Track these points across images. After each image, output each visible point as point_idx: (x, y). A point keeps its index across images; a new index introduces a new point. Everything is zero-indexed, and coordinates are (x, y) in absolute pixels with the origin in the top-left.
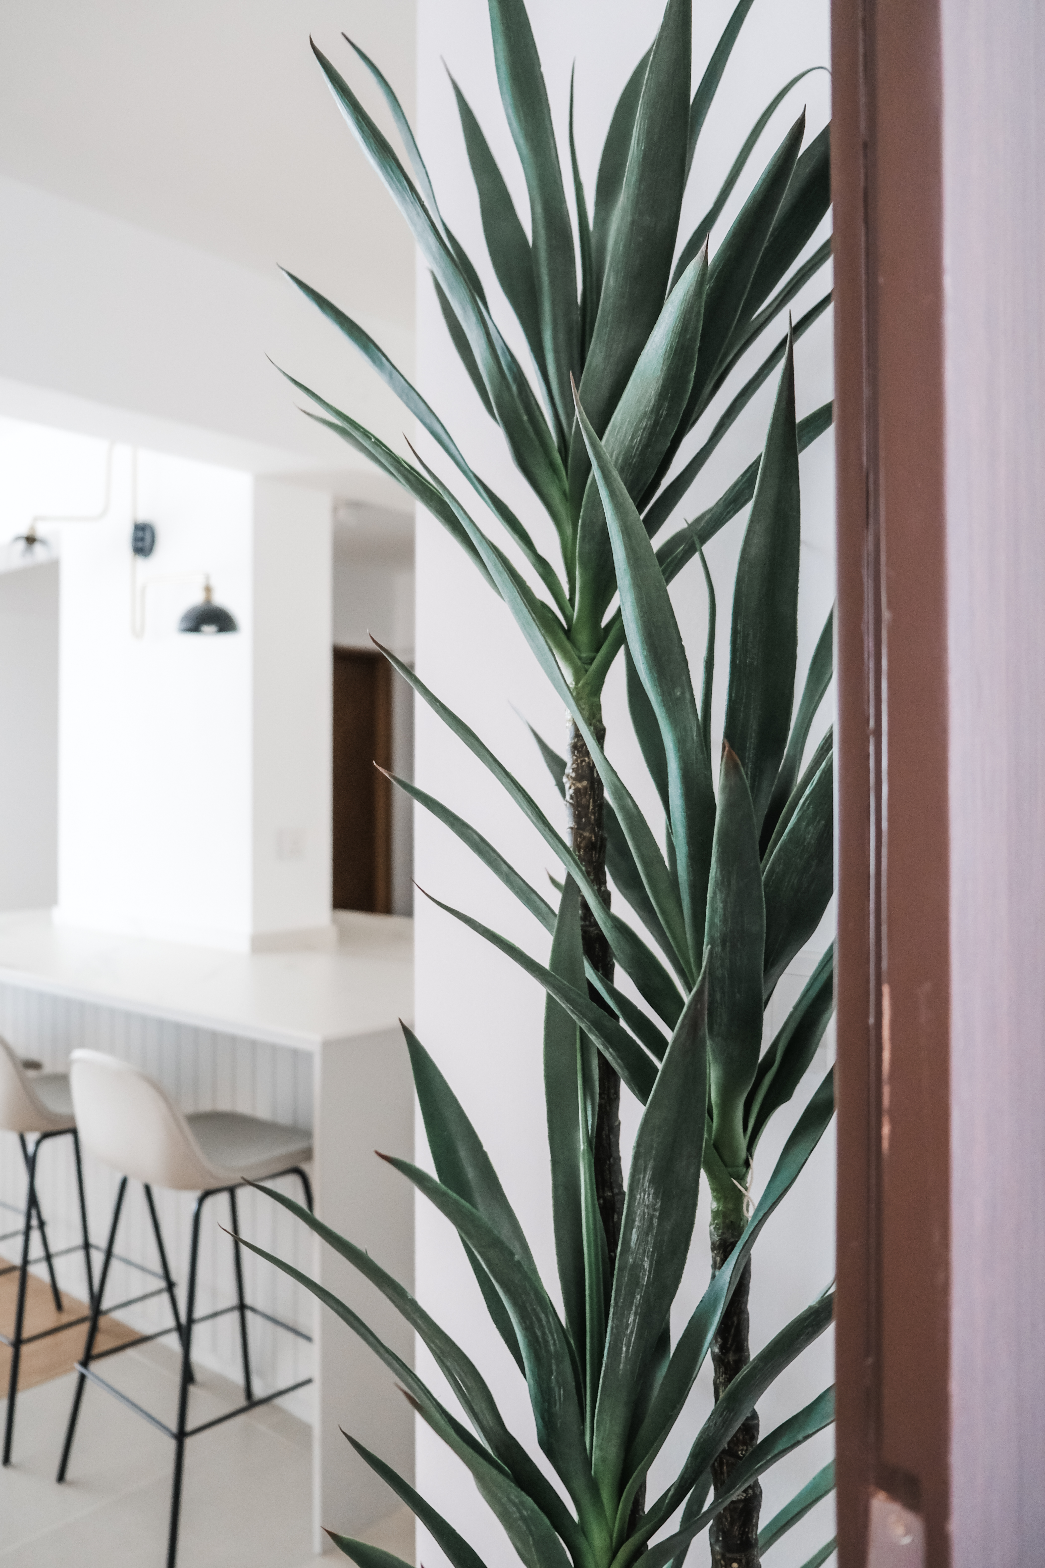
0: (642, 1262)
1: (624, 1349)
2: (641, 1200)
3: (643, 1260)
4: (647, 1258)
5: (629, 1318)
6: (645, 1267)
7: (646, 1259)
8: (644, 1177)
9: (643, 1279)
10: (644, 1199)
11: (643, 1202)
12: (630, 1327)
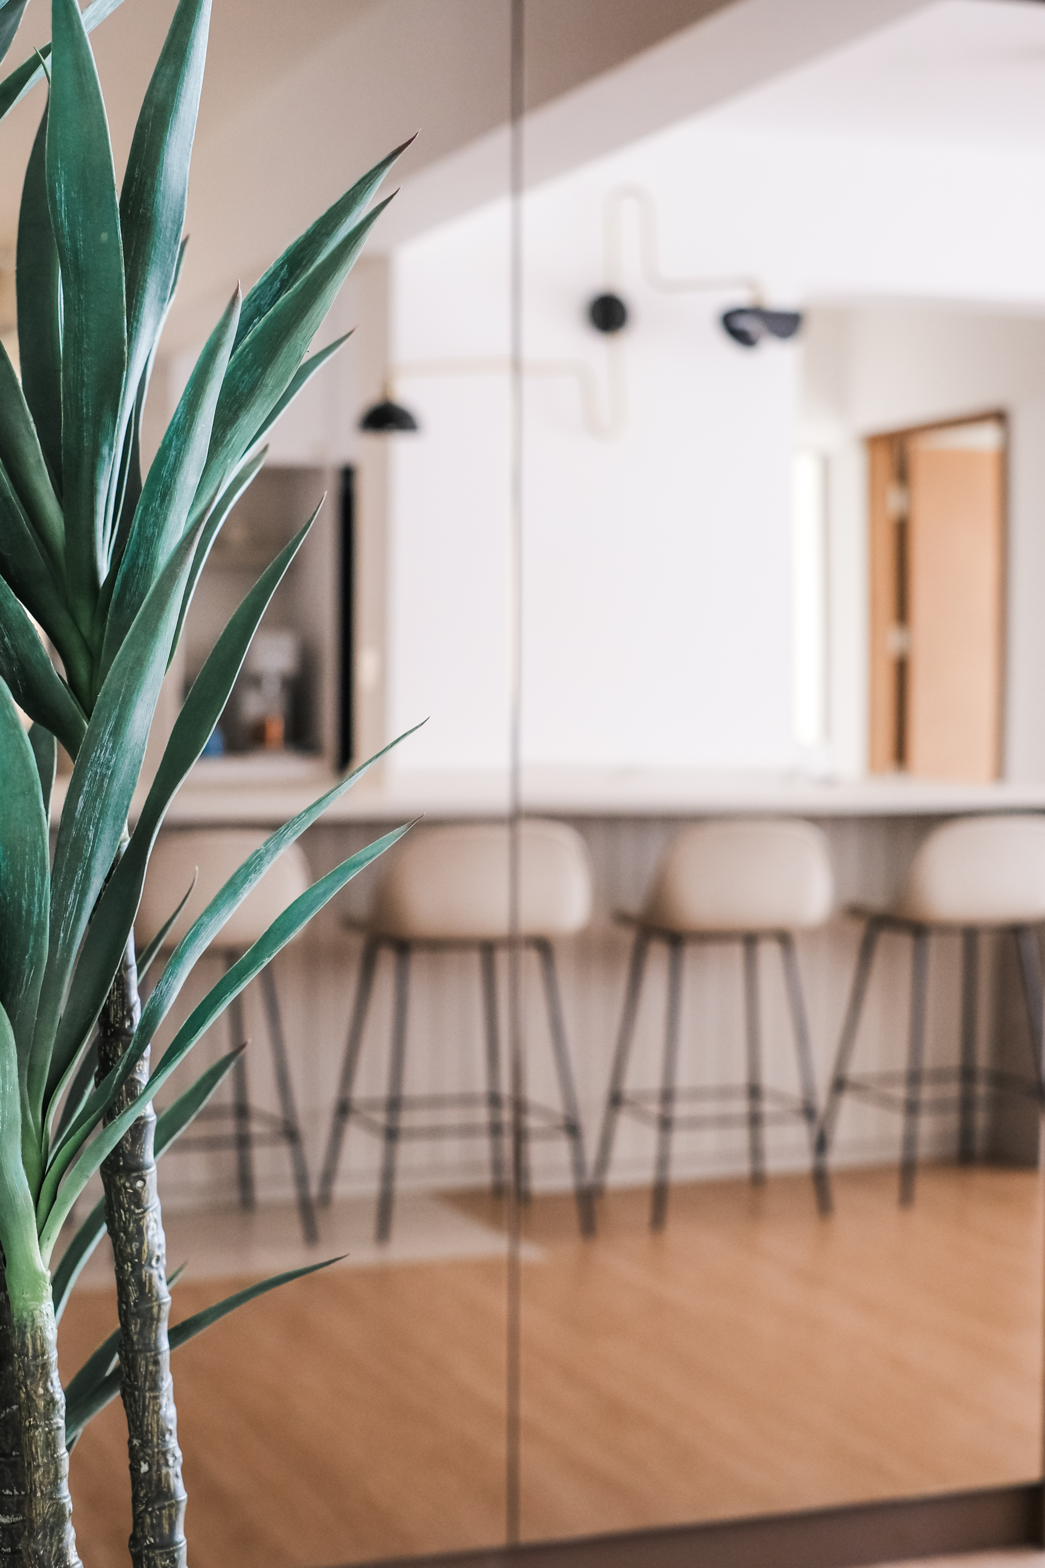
0: (87, 832)
1: (62, 935)
2: (96, 759)
3: (87, 830)
4: (93, 827)
5: (69, 899)
6: (90, 837)
7: (91, 828)
8: (105, 730)
9: (87, 850)
10: (99, 757)
11: (98, 761)
12: (69, 909)
